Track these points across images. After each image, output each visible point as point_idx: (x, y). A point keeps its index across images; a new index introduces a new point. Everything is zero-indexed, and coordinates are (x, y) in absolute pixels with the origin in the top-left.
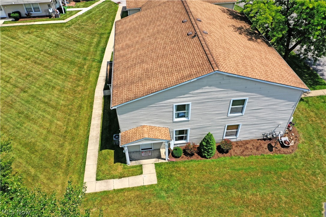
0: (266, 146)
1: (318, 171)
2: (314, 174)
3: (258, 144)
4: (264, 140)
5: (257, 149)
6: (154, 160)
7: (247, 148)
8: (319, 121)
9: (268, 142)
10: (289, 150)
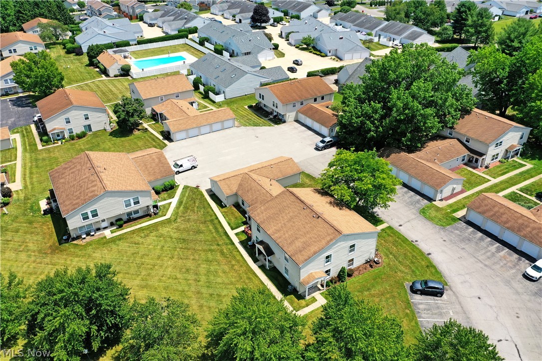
0: (369, 266)
1: (397, 270)
2: (396, 272)
3: (364, 267)
4: (366, 263)
5: (365, 269)
6: (318, 292)
7: (360, 270)
8: (387, 245)
9: (368, 264)
10: (380, 265)
